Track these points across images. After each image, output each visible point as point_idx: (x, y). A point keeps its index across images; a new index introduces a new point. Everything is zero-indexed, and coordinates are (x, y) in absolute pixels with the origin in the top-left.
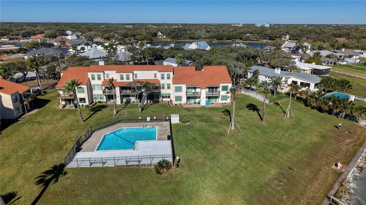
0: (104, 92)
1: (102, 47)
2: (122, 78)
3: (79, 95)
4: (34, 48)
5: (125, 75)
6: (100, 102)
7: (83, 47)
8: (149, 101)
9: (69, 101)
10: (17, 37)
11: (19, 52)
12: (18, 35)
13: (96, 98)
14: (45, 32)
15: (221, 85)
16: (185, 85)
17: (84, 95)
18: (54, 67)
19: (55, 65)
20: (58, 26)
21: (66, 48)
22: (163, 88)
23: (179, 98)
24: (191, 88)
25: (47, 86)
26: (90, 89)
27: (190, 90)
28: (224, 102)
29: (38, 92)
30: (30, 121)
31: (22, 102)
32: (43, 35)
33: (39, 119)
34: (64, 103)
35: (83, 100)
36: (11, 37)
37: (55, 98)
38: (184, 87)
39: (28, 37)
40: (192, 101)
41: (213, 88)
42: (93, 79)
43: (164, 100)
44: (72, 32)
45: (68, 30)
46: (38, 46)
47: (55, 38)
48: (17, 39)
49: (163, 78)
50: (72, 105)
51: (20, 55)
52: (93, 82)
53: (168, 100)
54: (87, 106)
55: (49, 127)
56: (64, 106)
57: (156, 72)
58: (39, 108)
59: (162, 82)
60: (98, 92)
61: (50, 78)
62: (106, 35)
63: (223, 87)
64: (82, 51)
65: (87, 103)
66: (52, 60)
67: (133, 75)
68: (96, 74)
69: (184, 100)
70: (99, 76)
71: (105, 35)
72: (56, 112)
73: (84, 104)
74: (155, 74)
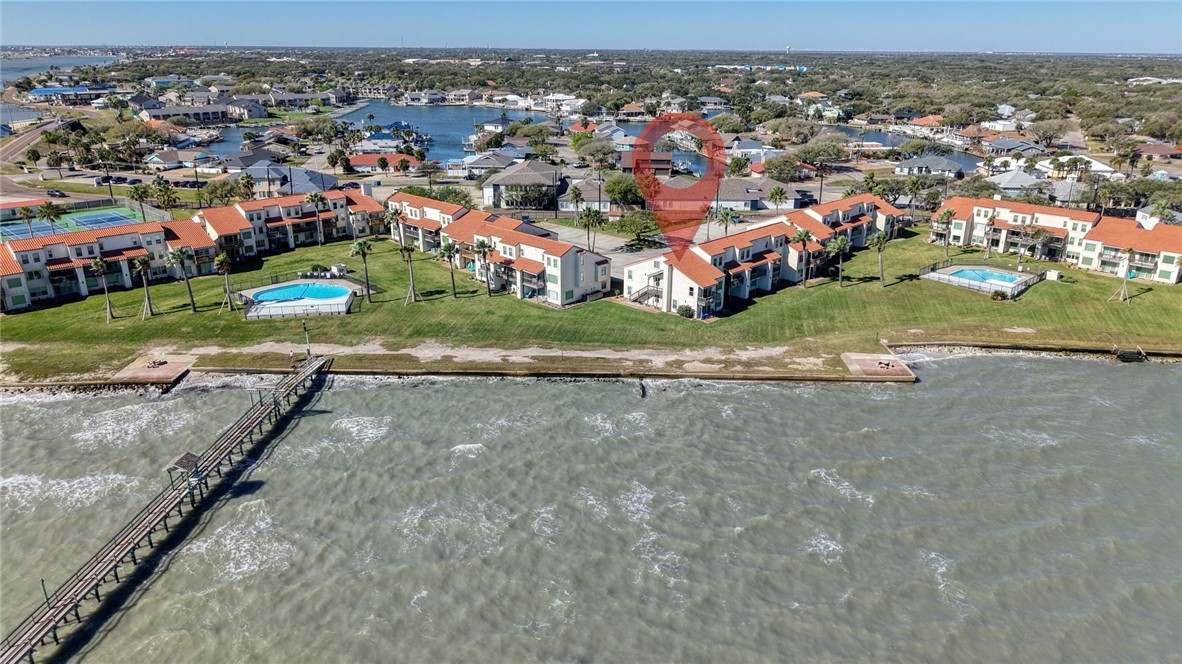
0: (986, 234)
1: (1051, 163)
2: (1015, 220)
3: (954, 232)
4: (915, 154)
5: (1020, 216)
6: (978, 246)
7: (1007, 162)
8: (1043, 257)
9: (941, 236)
10: (885, 117)
11: (886, 158)
12: (887, 113)
13: (974, 241)
14: (948, 108)
15: (1163, 254)
16: (1100, 243)
17: (961, 233)
18: (938, 194)
19: (941, 190)
20: (987, 81)
21: (978, 154)
22: (1072, 243)
23: (1088, 261)
24: (1111, 249)
25: (921, 218)
26: (971, 227)
27: (1107, 252)
28: (1162, 280)
29: (909, 223)
30: (896, 246)
31: (893, 226)
32: (940, 118)
33: (905, 247)
34: (934, 238)
35: (957, 238)
36: (874, 116)
37: (925, 232)
38: (1099, 246)
39: (905, 120)
40: (1108, 269)
41: (1148, 255)
42: (978, 215)
43: (1069, 260)
44: (1013, 109)
45: (1005, 101)
46: (923, 151)
47: (964, 127)
48: (883, 121)
49: (1074, 229)
50: (943, 241)
51: (888, 163)
52: (977, 220)
53: (1074, 261)
54: (960, 247)
55: (912, 254)
56: (933, 241)
57: (1067, 219)
58: (906, 238)
59: (1072, 234)
60: (979, 232)
61: (927, 209)
62: (1098, 128)
63: (1165, 256)
64: (1003, 169)
65: (961, 243)
66: (938, 183)
67: (1033, 218)
68: (983, 210)
69: (1096, 264)
70: (986, 212)
71: (1094, 128)
72: (922, 244)
73: (957, 244)
74: (1065, 222)
